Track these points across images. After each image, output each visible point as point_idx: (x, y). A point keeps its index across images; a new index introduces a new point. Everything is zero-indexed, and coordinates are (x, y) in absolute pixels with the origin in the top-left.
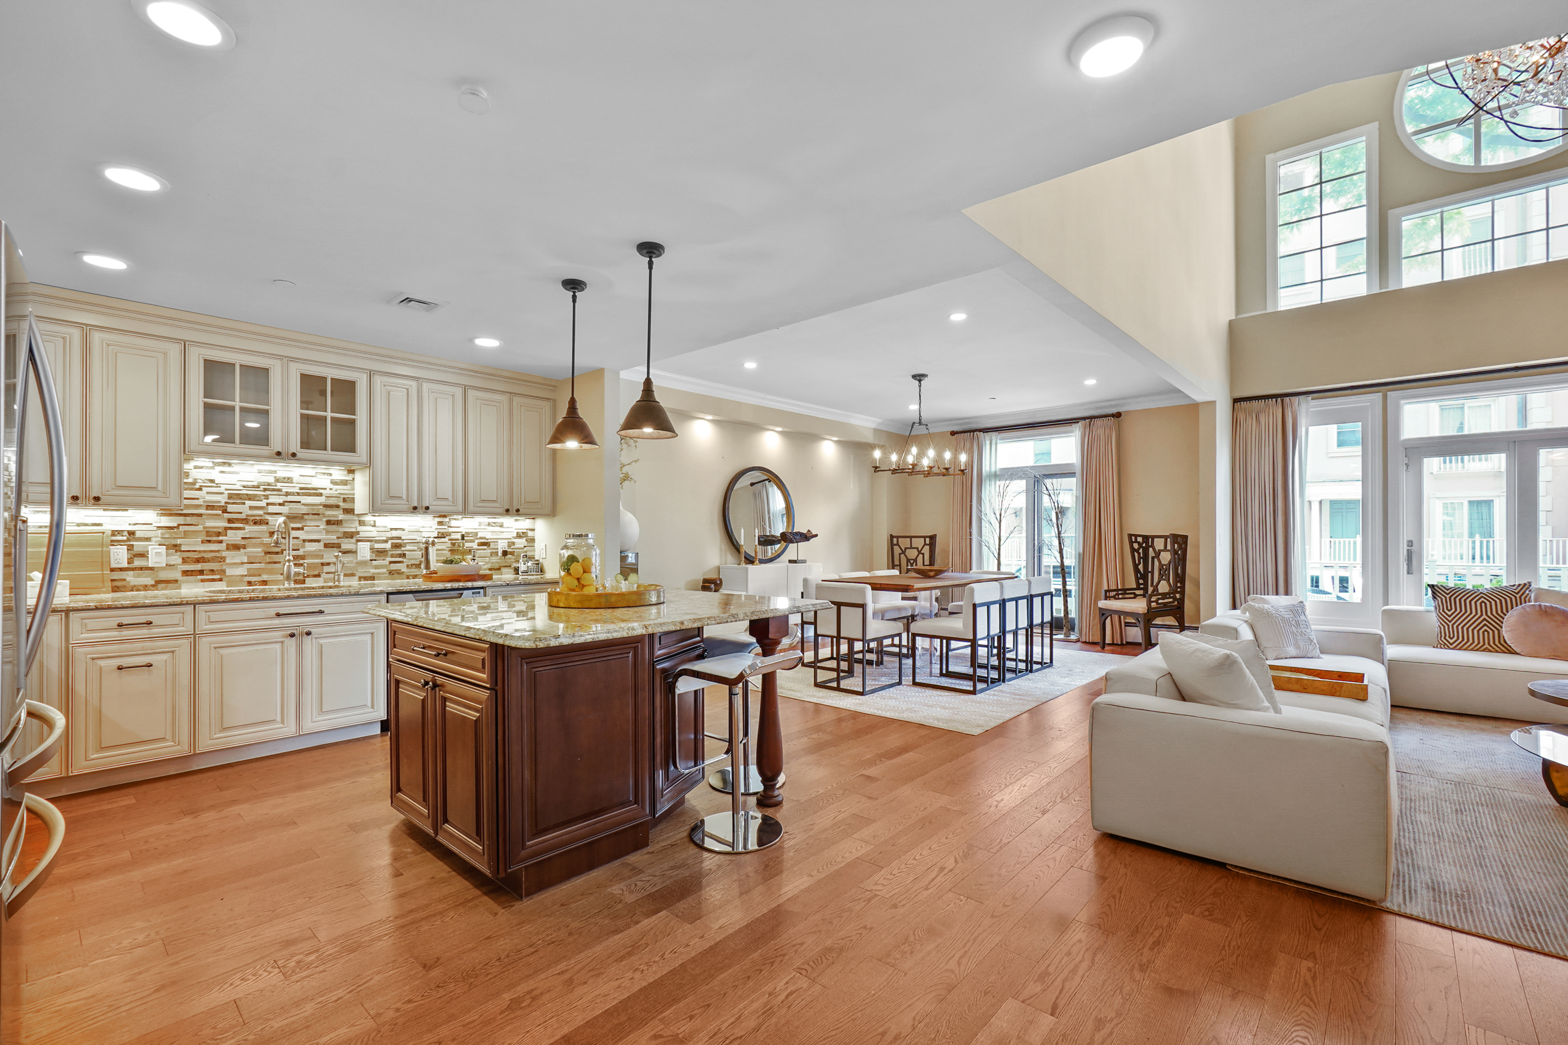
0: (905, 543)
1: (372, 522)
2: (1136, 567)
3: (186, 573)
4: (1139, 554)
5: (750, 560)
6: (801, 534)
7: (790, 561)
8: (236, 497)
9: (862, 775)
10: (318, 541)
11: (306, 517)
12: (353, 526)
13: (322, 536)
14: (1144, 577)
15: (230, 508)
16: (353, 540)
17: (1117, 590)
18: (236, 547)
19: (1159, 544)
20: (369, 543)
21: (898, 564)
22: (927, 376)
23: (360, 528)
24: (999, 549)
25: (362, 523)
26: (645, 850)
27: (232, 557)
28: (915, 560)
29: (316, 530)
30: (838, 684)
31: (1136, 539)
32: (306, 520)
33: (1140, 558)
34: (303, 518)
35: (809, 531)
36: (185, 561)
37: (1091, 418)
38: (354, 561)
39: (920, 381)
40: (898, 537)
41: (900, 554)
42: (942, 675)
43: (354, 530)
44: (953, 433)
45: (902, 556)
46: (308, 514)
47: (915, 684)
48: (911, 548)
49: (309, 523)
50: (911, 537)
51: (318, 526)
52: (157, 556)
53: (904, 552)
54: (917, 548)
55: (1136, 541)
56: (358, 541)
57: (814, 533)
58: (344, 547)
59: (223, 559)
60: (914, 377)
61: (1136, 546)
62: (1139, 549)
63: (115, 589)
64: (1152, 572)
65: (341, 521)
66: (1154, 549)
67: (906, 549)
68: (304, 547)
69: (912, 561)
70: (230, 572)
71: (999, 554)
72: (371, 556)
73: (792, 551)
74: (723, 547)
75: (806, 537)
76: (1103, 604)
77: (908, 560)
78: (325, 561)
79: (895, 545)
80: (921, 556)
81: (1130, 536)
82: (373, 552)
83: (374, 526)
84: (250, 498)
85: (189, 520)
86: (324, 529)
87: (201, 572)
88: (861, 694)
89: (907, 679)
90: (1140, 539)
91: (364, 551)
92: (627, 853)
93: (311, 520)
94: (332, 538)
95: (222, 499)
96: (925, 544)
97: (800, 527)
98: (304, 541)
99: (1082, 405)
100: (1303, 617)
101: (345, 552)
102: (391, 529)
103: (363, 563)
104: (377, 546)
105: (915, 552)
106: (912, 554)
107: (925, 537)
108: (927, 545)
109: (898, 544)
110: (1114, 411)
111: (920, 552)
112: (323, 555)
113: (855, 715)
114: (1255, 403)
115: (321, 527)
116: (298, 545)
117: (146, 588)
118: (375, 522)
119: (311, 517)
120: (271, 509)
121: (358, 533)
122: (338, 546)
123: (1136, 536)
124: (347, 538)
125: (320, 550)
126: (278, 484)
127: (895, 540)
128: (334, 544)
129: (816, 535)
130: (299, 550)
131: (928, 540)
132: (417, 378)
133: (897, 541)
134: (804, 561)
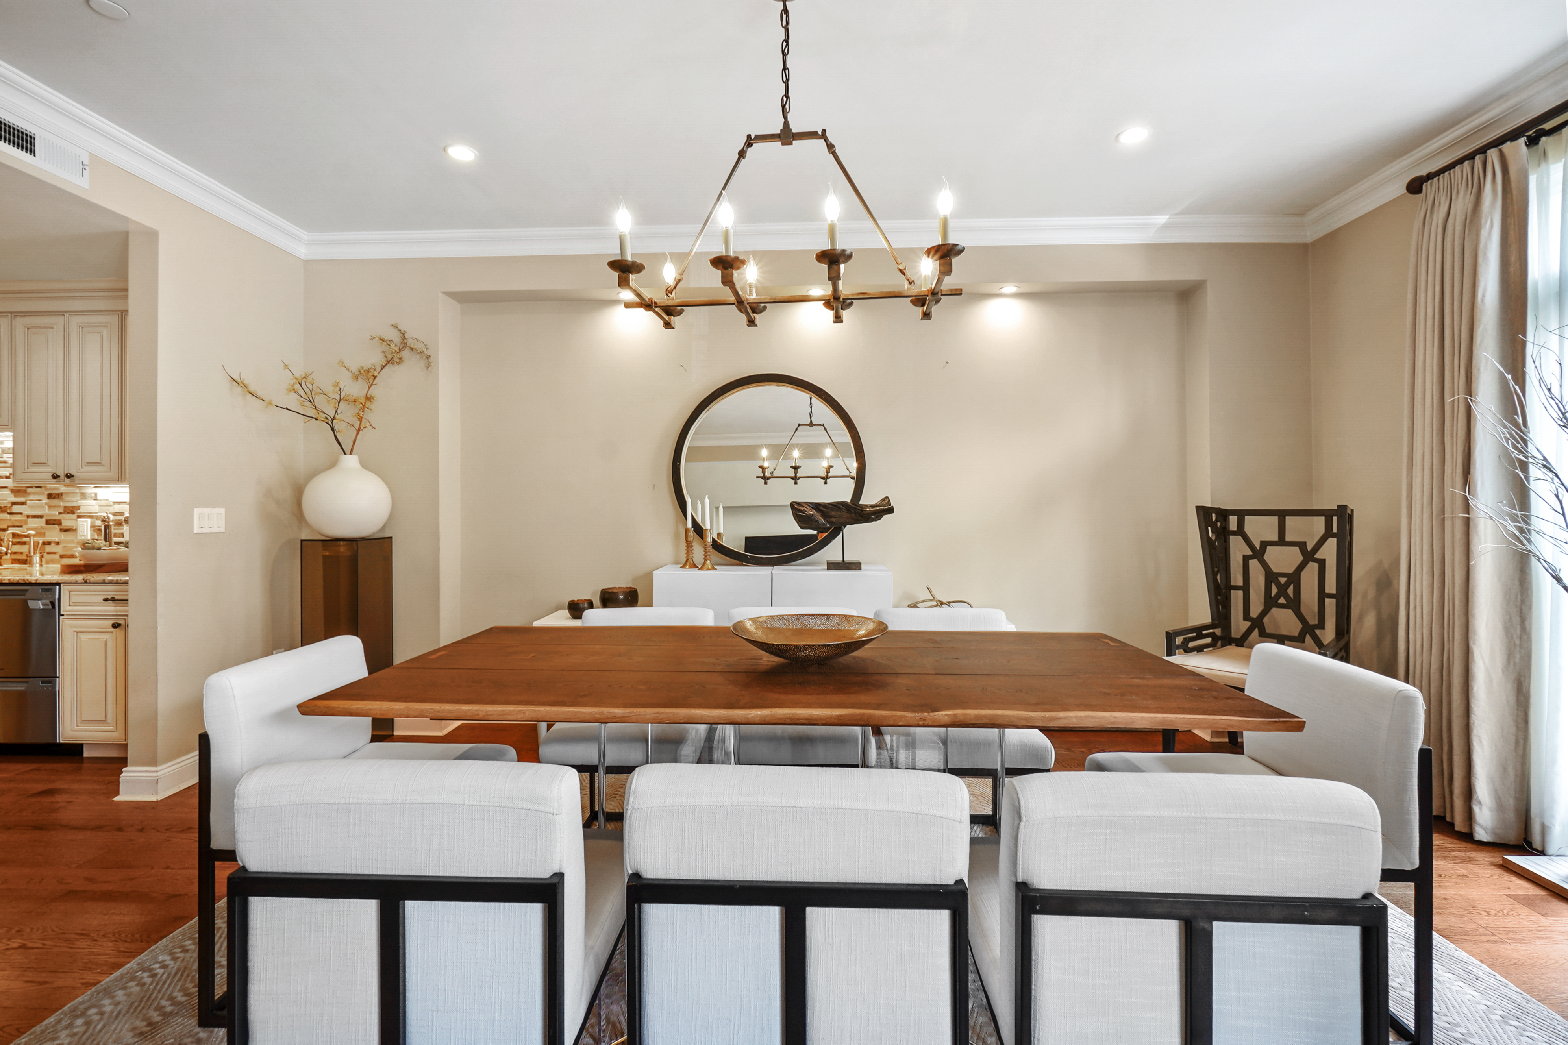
0: (1263, 529)
1: (93, 495)
7: (830, 564)
10: (41, 517)
11: (29, 490)
12: (75, 499)
13: (45, 512)
16: (74, 516)
20: (89, 520)
21: (1240, 583)
23: (83, 502)
25: (84, 496)
28: (1295, 578)
29: (37, 503)
32: (29, 494)
34: (25, 491)
35: (885, 499)
38: (76, 541)
40: (1242, 514)
41: (1246, 559)
43: (75, 504)
45: (1254, 564)
46: (31, 487)
48: (1282, 541)
49: (31, 497)
50: (1282, 514)
51: (40, 500)
53: (1258, 553)
54: (1302, 545)
56: (79, 517)
57: (892, 504)
58: (66, 523)
65: (62, 494)
67: (1265, 544)
68: (26, 523)
69: (1282, 580)
72: (92, 535)
73: (840, 541)
75: (863, 513)
77: (1271, 577)
78: (47, 539)
79: (1234, 533)
80: (1313, 567)
82: (94, 531)
83: (96, 499)
86: (46, 504)
91: (85, 529)
93: (34, 494)
94: (54, 514)
96: (1325, 533)
98: (28, 517)
101: (66, 530)
102: (114, 503)
105: (1295, 553)
106: (1282, 559)
107: (1327, 514)
108: (1334, 535)
109: (1240, 531)
111: (1309, 555)
112: (45, 533)
115: (44, 502)
116: (21, 521)
118: (96, 494)
119: (34, 490)
121: (78, 508)
122: (59, 523)
124: (68, 513)
125: (42, 528)
126: (5, 455)
127: (1233, 521)
128: (55, 520)
129: (893, 509)
130: (21, 527)
131: (1332, 521)
132: (62, 313)
133: (1241, 524)
134: (855, 566)
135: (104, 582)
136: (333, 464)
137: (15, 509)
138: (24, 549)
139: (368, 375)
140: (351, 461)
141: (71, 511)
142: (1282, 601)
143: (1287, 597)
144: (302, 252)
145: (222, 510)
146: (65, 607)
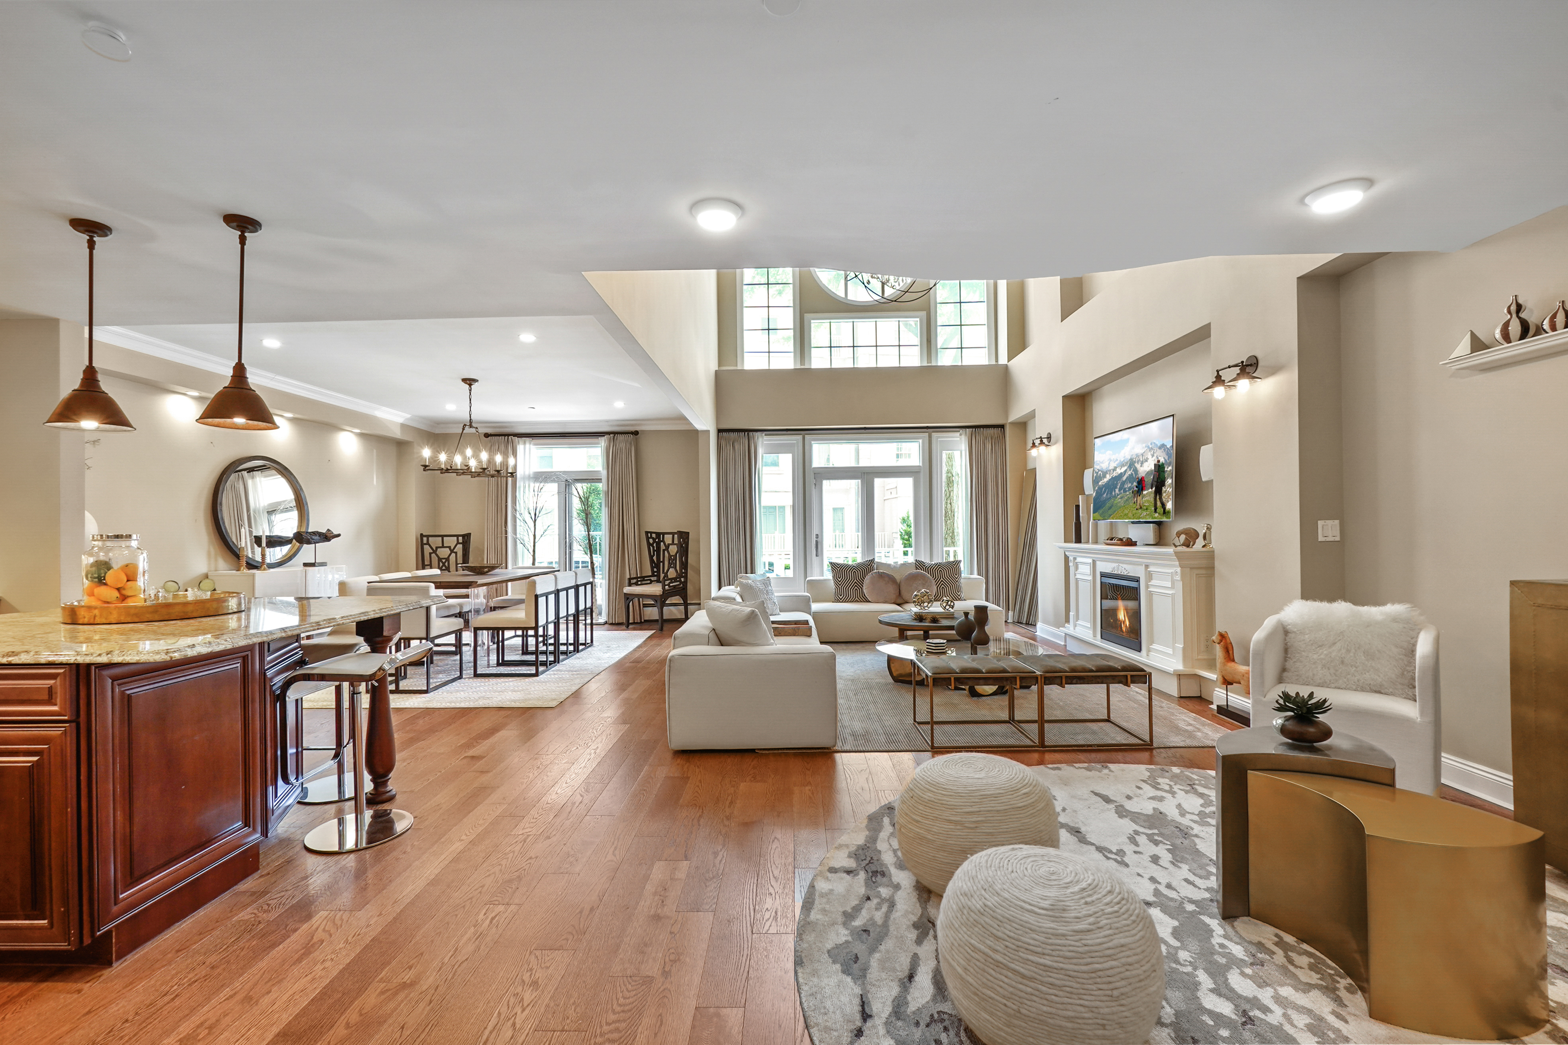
0: (435, 542)
2: (651, 557)
4: (653, 547)
5: (252, 565)
6: (320, 534)
7: (305, 565)
9: (465, 757)
14: (658, 566)
17: (637, 578)
19: (668, 539)
21: (429, 563)
22: (477, 381)
24: (534, 546)
26: (256, 875)
28: (448, 559)
30: (397, 686)
31: (651, 535)
33: (654, 551)
35: (328, 530)
37: (615, 433)
39: (470, 385)
40: (428, 536)
41: (430, 554)
42: (498, 664)
44: (487, 435)
45: (433, 555)
47: (476, 675)
48: (443, 547)
50: (443, 536)
53: (435, 552)
54: (449, 547)
55: (651, 537)
57: (335, 533)
60: (465, 380)
61: (651, 541)
62: (653, 543)
64: (663, 562)
66: (665, 544)
67: (437, 548)
69: (444, 561)
71: (534, 551)
73: (307, 552)
74: (212, 550)
75: (326, 537)
76: (627, 590)
77: (439, 559)
79: (425, 544)
80: (453, 555)
81: (647, 533)
88: (426, 692)
89: (468, 671)
90: (654, 536)
92: (236, 884)
96: (458, 543)
97: (316, 525)
99: (607, 421)
100: (770, 588)
105: (447, 551)
106: (444, 553)
107: (457, 536)
108: (461, 543)
109: (428, 543)
110: (633, 429)
111: (452, 551)
113: (428, 712)
114: (732, 434)
123: (651, 533)
127: (425, 539)
129: (339, 535)
131: (460, 539)
133: (428, 540)
142: (444, 568)
143: (445, 566)
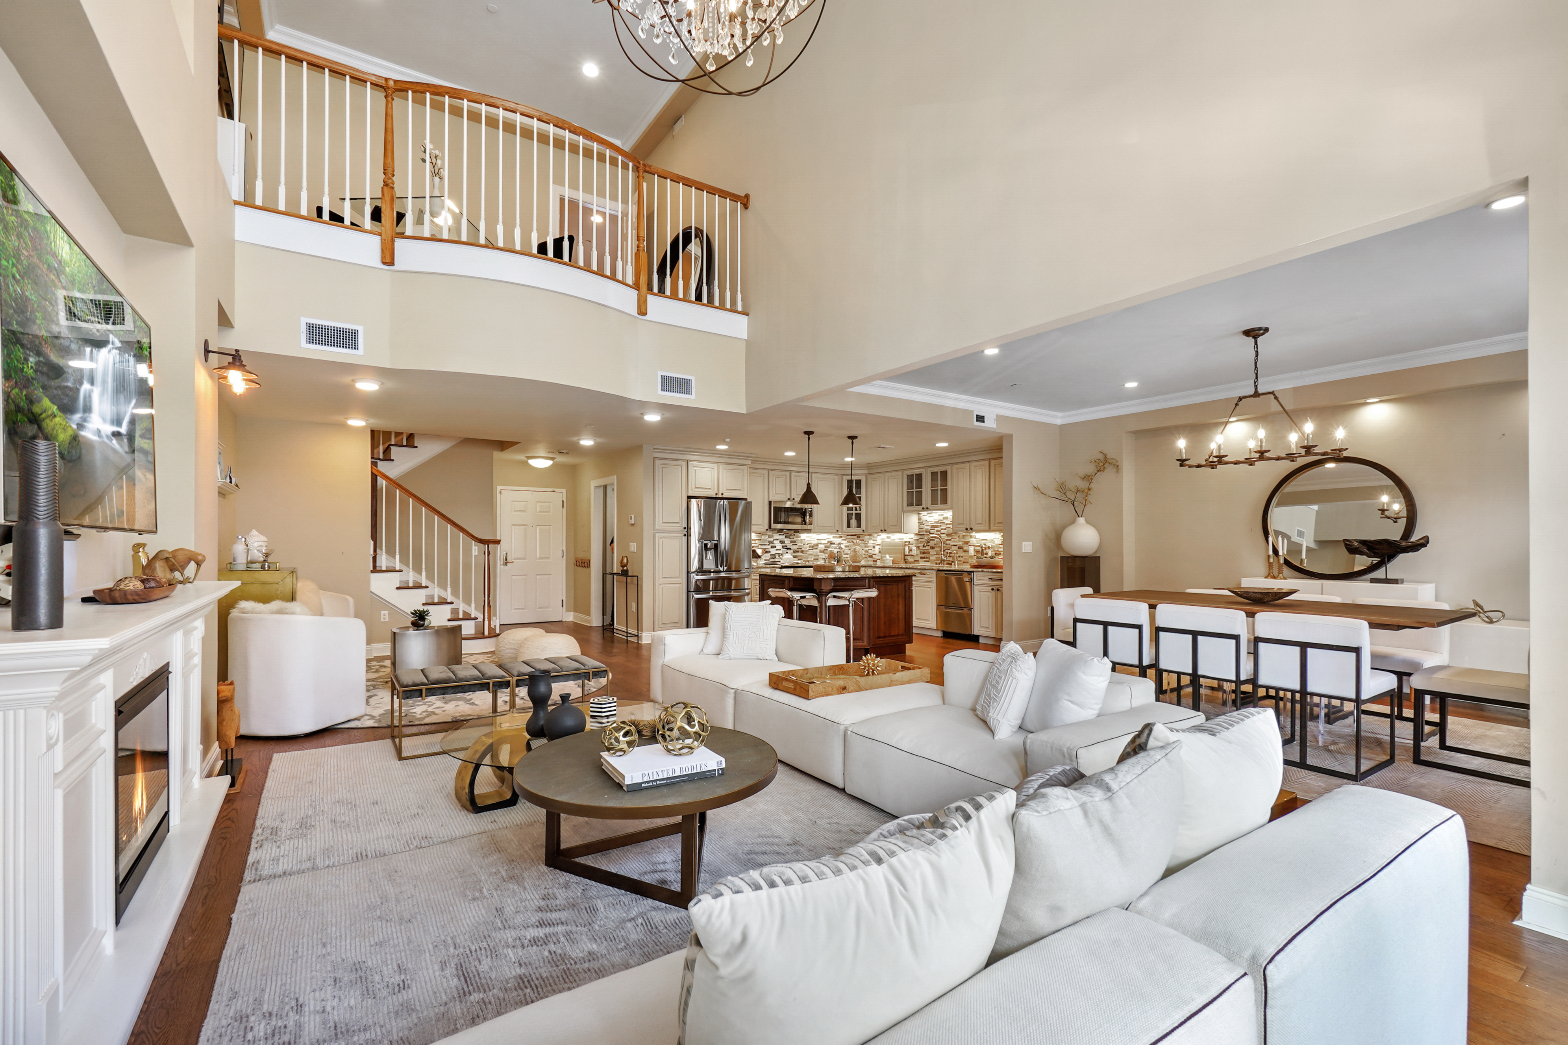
3: (921, 558)
8: (933, 527)
10: (956, 545)
13: (958, 543)
15: (931, 531)
16: (968, 545)
18: (932, 548)
23: (971, 539)
25: (971, 537)
27: (932, 552)
29: (955, 540)
32: (953, 535)
34: (951, 535)
36: (921, 553)
46: (953, 533)
49: (953, 537)
52: (915, 551)
58: (965, 548)
59: (929, 553)
63: (906, 563)
68: (951, 548)
70: (931, 558)
78: (959, 555)
84: (936, 527)
85: (922, 537)
87: (924, 558)
91: (972, 550)
94: (961, 544)
95: (929, 528)
98: (952, 545)
101: (965, 551)
103: (971, 557)
104: (977, 548)
112: (958, 552)
115: (957, 539)
117: (912, 563)
120: (943, 531)
122: (962, 548)
125: (957, 550)
132: (968, 462)
134: (1395, 581)
135: (988, 572)
136: (1073, 522)
137: (948, 542)
138: (951, 559)
139: (1088, 478)
140: (1081, 520)
141: (967, 543)
144: (1059, 422)
145: (1031, 543)
146: (975, 581)
